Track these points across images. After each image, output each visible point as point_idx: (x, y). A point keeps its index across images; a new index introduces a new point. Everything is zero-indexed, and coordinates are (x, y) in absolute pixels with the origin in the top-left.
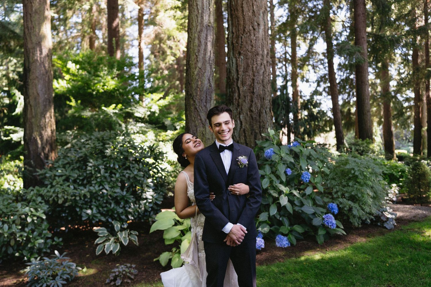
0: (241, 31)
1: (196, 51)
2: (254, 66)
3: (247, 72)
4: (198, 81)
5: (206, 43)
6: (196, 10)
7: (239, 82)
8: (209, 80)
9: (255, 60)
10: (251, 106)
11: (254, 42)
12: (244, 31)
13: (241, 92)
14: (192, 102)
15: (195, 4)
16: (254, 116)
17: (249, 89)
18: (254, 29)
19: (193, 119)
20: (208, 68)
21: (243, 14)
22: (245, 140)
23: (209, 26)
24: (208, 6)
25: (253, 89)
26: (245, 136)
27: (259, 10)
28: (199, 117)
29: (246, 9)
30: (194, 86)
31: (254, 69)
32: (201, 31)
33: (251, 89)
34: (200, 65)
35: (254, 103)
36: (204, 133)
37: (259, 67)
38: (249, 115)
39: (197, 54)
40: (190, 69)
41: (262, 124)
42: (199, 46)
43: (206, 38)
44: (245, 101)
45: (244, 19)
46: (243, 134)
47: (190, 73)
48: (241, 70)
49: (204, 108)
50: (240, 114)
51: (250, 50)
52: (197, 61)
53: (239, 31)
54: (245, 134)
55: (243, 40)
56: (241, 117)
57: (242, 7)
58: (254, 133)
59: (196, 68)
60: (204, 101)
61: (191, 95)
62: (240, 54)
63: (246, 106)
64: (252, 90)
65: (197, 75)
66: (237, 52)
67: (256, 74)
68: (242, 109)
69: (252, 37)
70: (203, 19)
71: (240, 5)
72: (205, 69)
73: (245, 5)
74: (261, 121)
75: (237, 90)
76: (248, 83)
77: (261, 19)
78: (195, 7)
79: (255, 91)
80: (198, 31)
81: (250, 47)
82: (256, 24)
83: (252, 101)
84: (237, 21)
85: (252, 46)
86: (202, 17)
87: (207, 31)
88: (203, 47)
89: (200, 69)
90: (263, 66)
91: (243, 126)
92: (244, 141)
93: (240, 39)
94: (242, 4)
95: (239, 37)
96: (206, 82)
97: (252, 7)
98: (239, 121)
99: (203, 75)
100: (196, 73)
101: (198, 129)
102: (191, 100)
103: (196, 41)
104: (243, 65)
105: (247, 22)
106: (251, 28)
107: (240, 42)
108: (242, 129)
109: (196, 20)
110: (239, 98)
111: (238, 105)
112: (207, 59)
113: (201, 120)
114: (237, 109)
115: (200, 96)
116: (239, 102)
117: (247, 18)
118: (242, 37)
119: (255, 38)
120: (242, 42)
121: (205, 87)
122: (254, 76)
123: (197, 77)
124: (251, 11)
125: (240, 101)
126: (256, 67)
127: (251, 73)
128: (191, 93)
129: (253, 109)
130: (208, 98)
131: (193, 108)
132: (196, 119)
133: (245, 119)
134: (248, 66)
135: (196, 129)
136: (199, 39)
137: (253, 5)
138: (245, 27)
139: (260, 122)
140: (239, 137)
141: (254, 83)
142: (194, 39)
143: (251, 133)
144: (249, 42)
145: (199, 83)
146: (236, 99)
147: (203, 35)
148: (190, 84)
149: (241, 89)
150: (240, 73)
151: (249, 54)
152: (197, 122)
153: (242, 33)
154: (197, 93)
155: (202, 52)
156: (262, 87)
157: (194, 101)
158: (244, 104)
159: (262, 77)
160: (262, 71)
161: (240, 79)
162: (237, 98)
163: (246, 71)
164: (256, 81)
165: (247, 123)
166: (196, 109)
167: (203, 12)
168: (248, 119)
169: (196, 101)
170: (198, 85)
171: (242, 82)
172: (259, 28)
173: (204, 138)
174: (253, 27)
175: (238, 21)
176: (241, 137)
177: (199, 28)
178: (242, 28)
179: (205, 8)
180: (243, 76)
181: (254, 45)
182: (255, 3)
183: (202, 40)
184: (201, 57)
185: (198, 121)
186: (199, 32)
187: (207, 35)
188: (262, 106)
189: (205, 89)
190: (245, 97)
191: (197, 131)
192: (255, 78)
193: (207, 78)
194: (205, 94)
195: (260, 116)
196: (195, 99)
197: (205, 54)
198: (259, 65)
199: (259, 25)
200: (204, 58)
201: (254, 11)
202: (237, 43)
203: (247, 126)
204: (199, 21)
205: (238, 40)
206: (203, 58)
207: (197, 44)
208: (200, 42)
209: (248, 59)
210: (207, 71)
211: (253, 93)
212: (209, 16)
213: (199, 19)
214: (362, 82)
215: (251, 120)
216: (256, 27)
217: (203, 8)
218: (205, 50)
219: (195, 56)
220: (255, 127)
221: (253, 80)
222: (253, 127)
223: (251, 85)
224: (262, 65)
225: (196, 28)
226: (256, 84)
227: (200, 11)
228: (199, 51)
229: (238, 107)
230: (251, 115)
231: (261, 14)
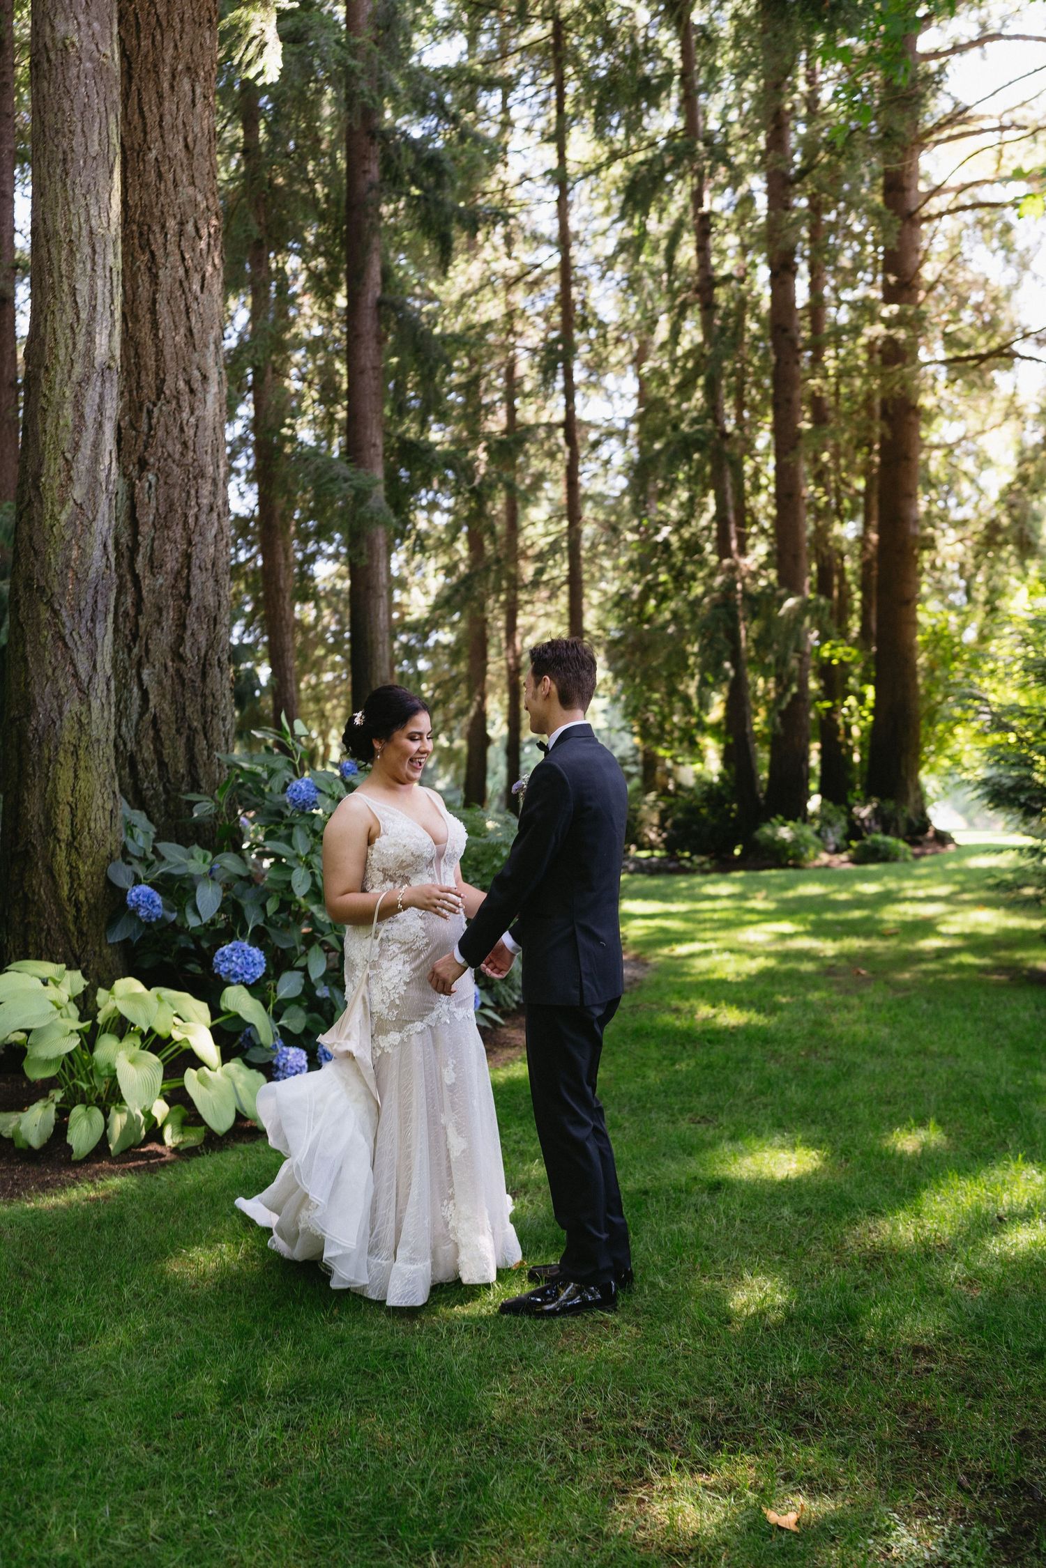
0: (149, 392)
1: (66, 446)
2: (192, 512)
3: (168, 528)
4: (68, 546)
5: (101, 425)
6: (68, 308)
7: (140, 558)
8: (105, 546)
9: (193, 492)
10: (180, 640)
11: (192, 432)
12: (160, 391)
13: (145, 593)
14: (46, 615)
15: (66, 288)
16: (188, 676)
17: (173, 587)
18: (192, 391)
19: (50, 672)
20: (104, 508)
21: (156, 335)
22: (158, 753)
23: (109, 367)
24: (108, 301)
25: (188, 587)
26: (157, 739)
27: (204, 331)
28: (69, 668)
29: (165, 320)
30: (56, 562)
31: (191, 520)
32: (86, 379)
33: (181, 585)
34: (78, 493)
35: (189, 632)
36: (85, 721)
37: (203, 518)
38: (171, 670)
39: (69, 456)
40: (41, 502)
41: (209, 702)
42: (79, 428)
43: (100, 410)
44: (158, 623)
45: (159, 353)
46: (151, 733)
47: (40, 515)
48: (147, 519)
49: (86, 638)
50: (140, 665)
51: (177, 456)
52: (70, 479)
53: (139, 387)
54: (157, 731)
55: (154, 421)
56: (145, 677)
57: (153, 311)
58: (185, 732)
59: (63, 503)
60: (88, 614)
61: (42, 590)
62: (143, 465)
63: (162, 640)
64: (183, 590)
65: (66, 526)
66: (134, 458)
67: (196, 538)
68: (147, 651)
69: (185, 415)
70: (92, 341)
71: (146, 305)
72: (95, 511)
73: (162, 308)
74: (207, 691)
75: (129, 585)
76: (171, 565)
77: (211, 362)
78: (67, 299)
79: (193, 592)
80: (74, 378)
81: (179, 447)
82: (196, 373)
83: (182, 625)
84: (132, 353)
85: (185, 444)
86: (90, 335)
87: (103, 382)
88: (88, 437)
89: (80, 506)
90: (215, 515)
91: (151, 704)
92: (153, 756)
93: (144, 415)
94: (154, 301)
95: (141, 409)
96: (97, 553)
97: (184, 317)
98: (135, 690)
99: (88, 528)
100: (63, 517)
101: (67, 707)
102: (42, 608)
103: (68, 412)
104: (153, 503)
105: (171, 364)
106: (181, 384)
107: (145, 428)
108: (148, 717)
109: (70, 342)
110: (139, 611)
111: (135, 636)
112: (102, 476)
113: (76, 675)
114: (130, 650)
115: (77, 597)
116: (137, 625)
117: (168, 351)
118: (150, 413)
119: (192, 420)
120: (150, 428)
121: (93, 569)
122: (190, 543)
123: (68, 534)
124: (182, 331)
125: (142, 622)
126: (197, 518)
127: (177, 532)
128: (43, 583)
129: (187, 651)
130: (101, 607)
131: (47, 634)
132: (58, 672)
133: (160, 683)
134: (171, 508)
135: (60, 707)
136: (78, 405)
137: (188, 313)
138: (163, 381)
139: (203, 695)
140: (138, 743)
141: (189, 568)
142: (60, 406)
143: (178, 731)
144: (176, 432)
145: (75, 553)
146: (126, 614)
147: (92, 395)
148: (36, 553)
149: (146, 583)
150: (144, 529)
151: (176, 470)
152: (61, 683)
153: (153, 398)
154: (65, 587)
155: (86, 450)
156: (211, 583)
157: (56, 613)
158: (156, 633)
159: (212, 550)
160: (214, 532)
161: (142, 550)
162: (132, 612)
163: (162, 523)
164: (195, 562)
165: (163, 696)
166: (62, 638)
167: (92, 319)
168: (167, 682)
169: (64, 613)
170: (69, 559)
171: (151, 560)
172: (205, 391)
173: (84, 738)
174: (188, 382)
175: (137, 355)
176: (143, 742)
177: (78, 370)
178: (151, 378)
179: (99, 308)
180: (153, 540)
181: (190, 443)
182: (195, 306)
183: (87, 410)
184: (82, 466)
185: (66, 680)
186: (79, 384)
187: (102, 396)
188: (210, 646)
189: (92, 574)
190: (160, 610)
191: (61, 713)
192: (195, 551)
193: (99, 539)
194: (92, 592)
195: (204, 675)
196: (57, 606)
197: (96, 460)
198: (205, 509)
199: (205, 378)
200: (93, 471)
201: (190, 330)
202: (135, 429)
203: (166, 706)
204: (80, 346)
205: (138, 418)
206: (88, 471)
207: (70, 424)
208: (82, 416)
209: (174, 486)
210: (99, 516)
211: (187, 598)
212: (110, 335)
213: (81, 340)
214: (368, 588)
215: (178, 688)
216: (197, 385)
217: (95, 307)
218: (96, 445)
219: (61, 461)
220: (189, 711)
221: (188, 556)
222: (184, 709)
223: (179, 572)
224: (211, 510)
225: (66, 368)
226: (195, 571)
227: (83, 315)
228: (76, 447)
229: (134, 640)
230: (178, 670)
231: (212, 347)
